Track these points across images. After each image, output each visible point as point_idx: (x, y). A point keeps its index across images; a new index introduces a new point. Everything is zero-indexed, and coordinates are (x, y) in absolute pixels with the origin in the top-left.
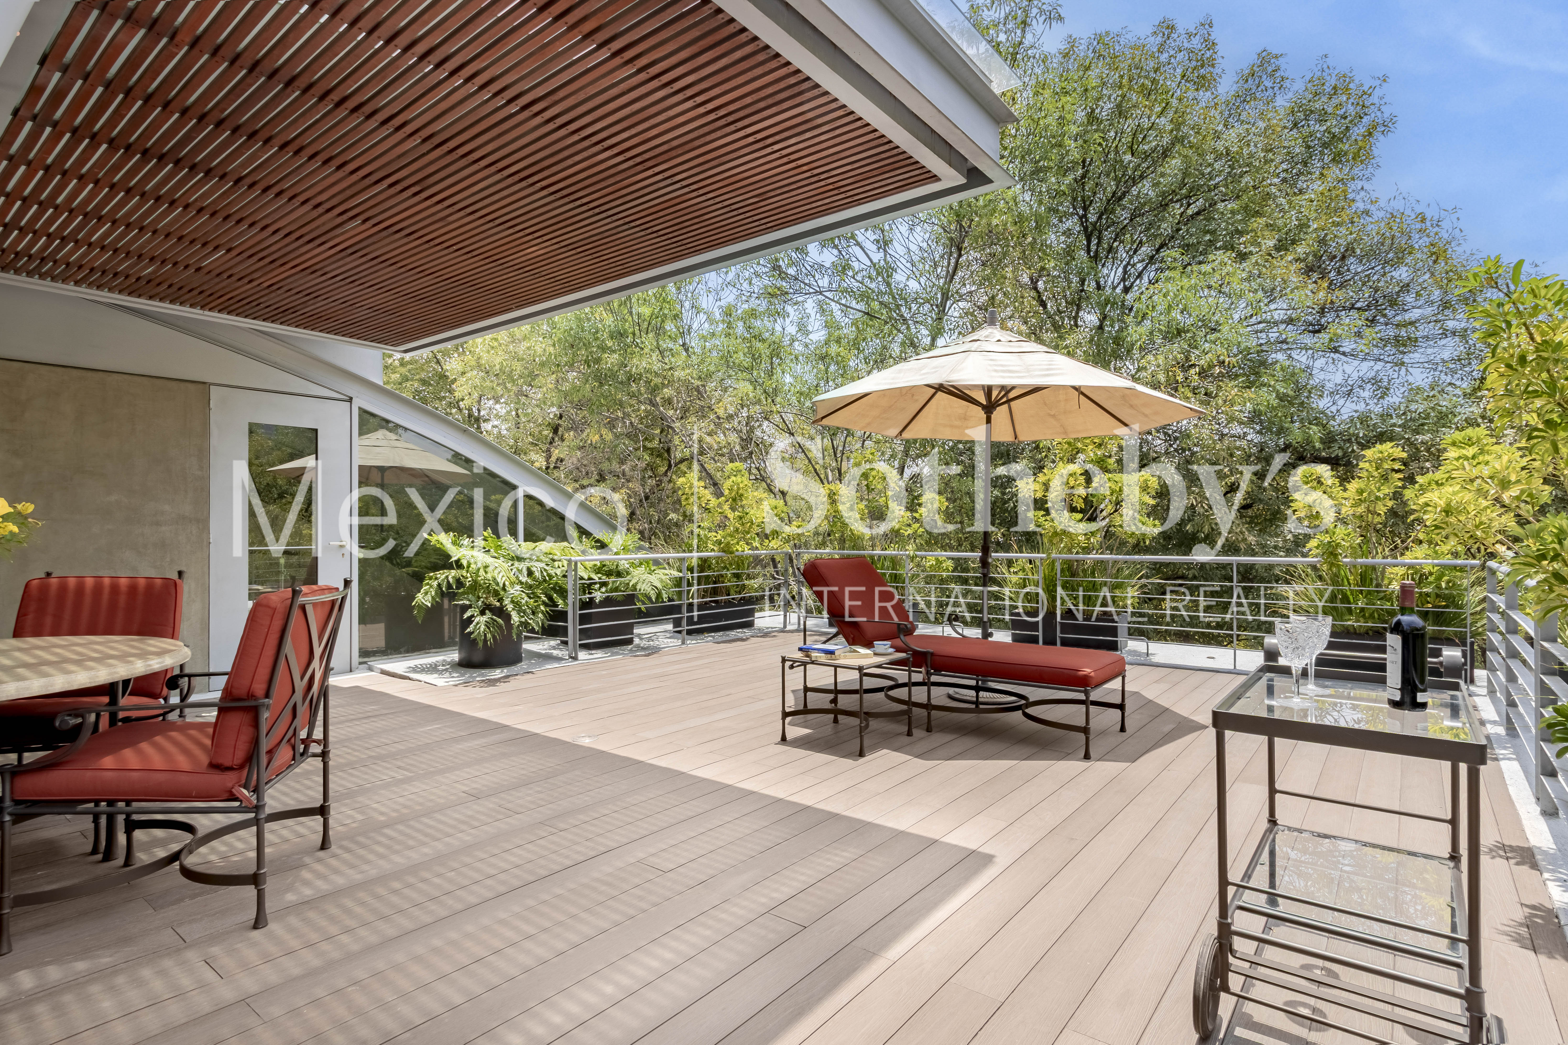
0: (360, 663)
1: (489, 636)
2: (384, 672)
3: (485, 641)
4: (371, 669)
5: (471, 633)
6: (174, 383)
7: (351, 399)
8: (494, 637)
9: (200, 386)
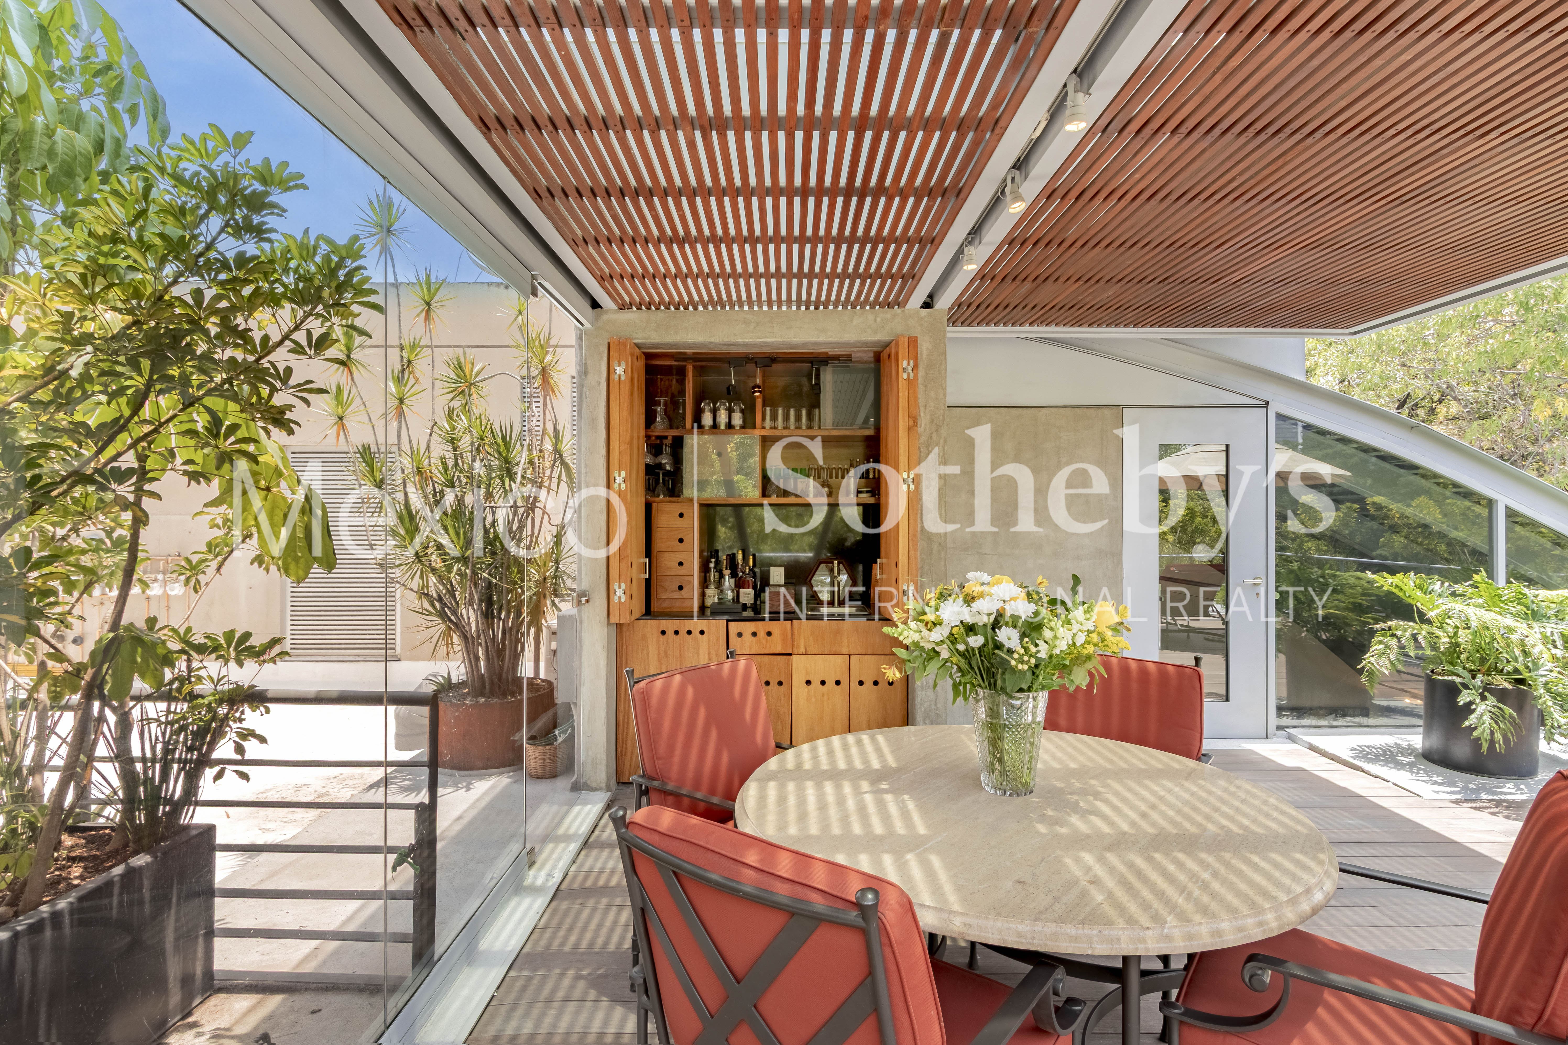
0: (1279, 728)
1: (1498, 736)
2: (1312, 748)
3: (1492, 742)
4: (1292, 739)
5: (1472, 729)
6: (1092, 410)
7: (1267, 403)
8: (1505, 737)
9: (1115, 410)
